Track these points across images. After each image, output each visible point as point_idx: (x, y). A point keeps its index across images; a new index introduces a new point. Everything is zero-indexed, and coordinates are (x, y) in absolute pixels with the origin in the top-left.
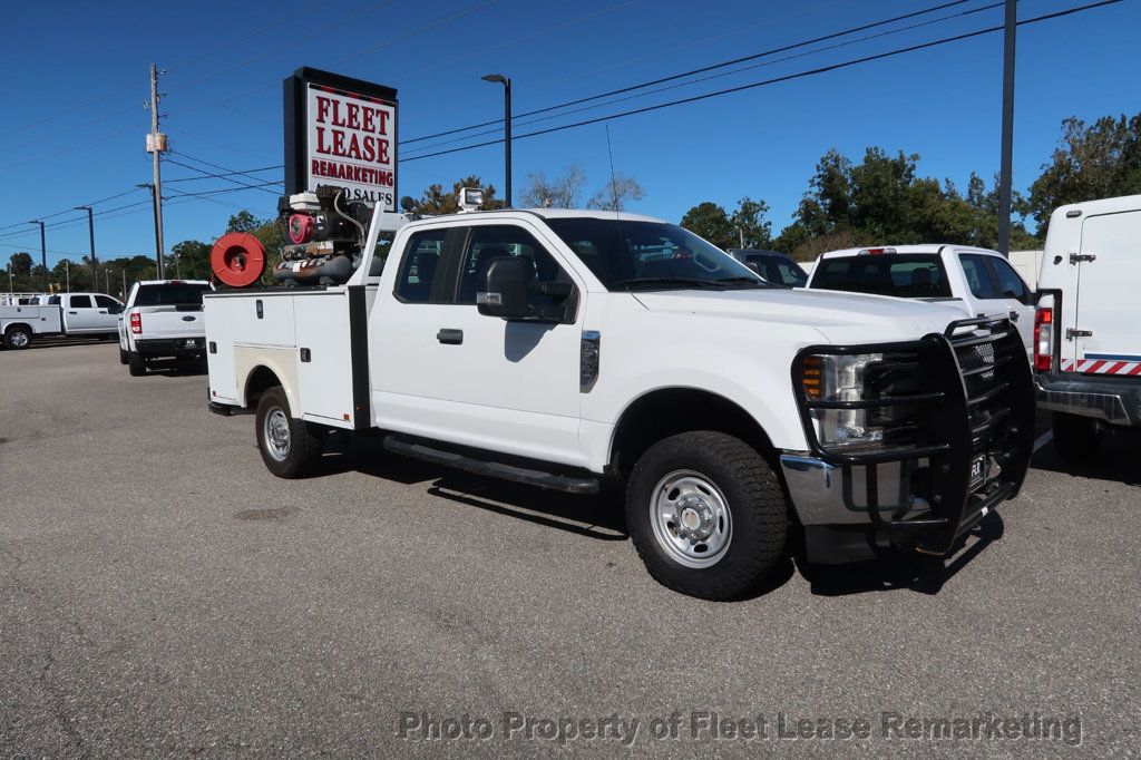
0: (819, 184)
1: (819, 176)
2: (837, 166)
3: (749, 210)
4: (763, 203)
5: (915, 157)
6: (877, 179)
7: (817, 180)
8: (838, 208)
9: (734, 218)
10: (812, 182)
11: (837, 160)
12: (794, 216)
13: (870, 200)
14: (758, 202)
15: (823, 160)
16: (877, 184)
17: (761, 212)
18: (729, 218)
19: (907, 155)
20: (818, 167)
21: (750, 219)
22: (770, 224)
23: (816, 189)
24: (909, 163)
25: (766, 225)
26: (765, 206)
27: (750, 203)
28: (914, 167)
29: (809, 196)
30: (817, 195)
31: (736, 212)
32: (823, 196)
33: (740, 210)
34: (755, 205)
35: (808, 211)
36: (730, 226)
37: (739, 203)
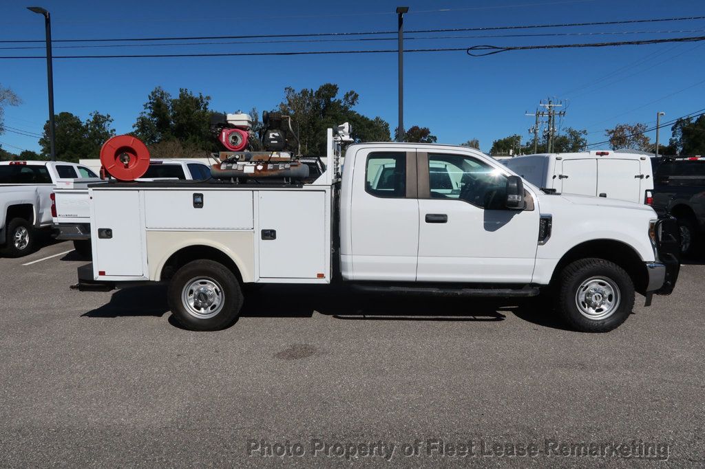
0: (150, 108)
1: (150, 103)
2: (162, 98)
3: (98, 120)
4: (109, 116)
5: (208, 98)
6: (188, 108)
7: (149, 105)
8: (163, 124)
9: (87, 125)
10: (145, 106)
11: (162, 93)
12: (134, 127)
13: (185, 121)
14: (105, 115)
15: (153, 93)
16: (188, 112)
17: (107, 123)
18: (84, 124)
19: (204, 96)
20: (149, 97)
21: (100, 126)
22: (115, 130)
23: (148, 111)
24: (205, 101)
25: (112, 131)
26: (110, 118)
27: (99, 116)
28: (207, 103)
29: (144, 115)
30: (149, 114)
31: (88, 120)
32: (154, 115)
33: (92, 120)
34: (103, 117)
35: (143, 124)
36: (85, 130)
37: (91, 114)
